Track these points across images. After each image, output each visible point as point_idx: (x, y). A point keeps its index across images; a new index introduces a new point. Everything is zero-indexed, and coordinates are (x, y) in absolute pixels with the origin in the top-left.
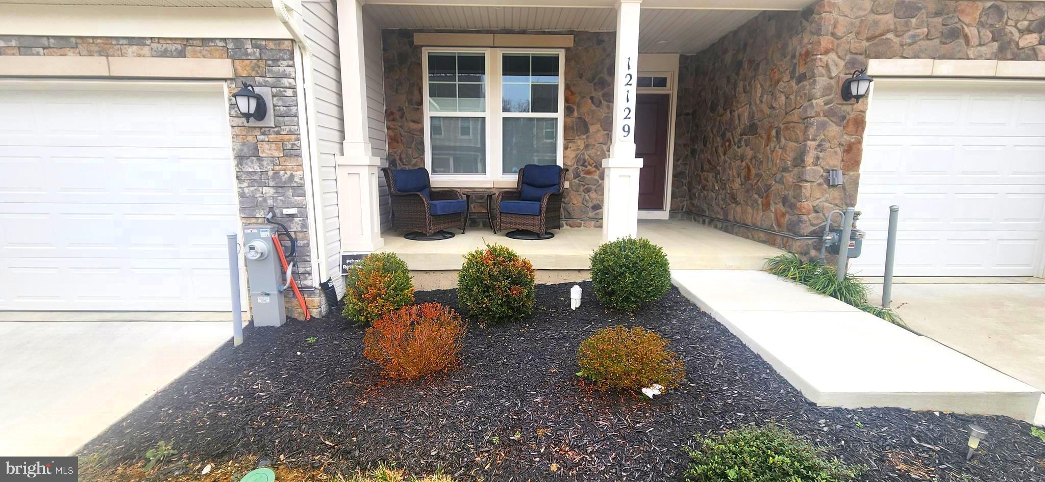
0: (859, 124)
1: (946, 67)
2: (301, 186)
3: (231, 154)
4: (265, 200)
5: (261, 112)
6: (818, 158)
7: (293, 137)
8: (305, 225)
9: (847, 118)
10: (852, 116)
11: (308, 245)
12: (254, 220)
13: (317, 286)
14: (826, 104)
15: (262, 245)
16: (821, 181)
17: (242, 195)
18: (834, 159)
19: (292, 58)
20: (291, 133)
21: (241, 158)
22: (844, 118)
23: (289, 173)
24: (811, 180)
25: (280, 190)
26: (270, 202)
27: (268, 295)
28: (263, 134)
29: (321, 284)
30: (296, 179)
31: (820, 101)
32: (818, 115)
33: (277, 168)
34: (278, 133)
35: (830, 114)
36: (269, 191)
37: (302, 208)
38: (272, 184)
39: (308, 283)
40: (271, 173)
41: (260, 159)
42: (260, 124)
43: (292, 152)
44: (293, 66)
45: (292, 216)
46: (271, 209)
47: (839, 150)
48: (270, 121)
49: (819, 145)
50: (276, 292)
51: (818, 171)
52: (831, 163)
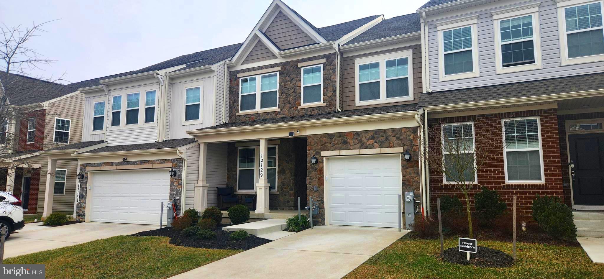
0: (321, 171)
1: (343, 152)
2: (181, 192)
3: (169, 184)
5: (175, 174)
6: (310, 182)
7: (181, 180)
8: (180, 202)
9: (317, 169)
10: (319, 169)
12: (171, 200)
14: (311, 165)
15: (170, 206)
16: (312, 189)
17: (170, 194)
18: (316, 182)
19: (182, 162)
20: (180, 179)
21: (171, 185)
22: (316, 169)
24: (309, 189)
26: (175, 196)
27: (169, 219)
28: (175, 180)
30: (180, 190)
31: (309, 165)
32: (309, 169)
33: (177, 187)
34: (178, 179)
35: (312, 168)
36: (175, 193)
37: (180, 197)
38: (176, 191)
40: (176, 189)
41: (174, 185)
42: (175, 177)
43: (180, 184)
44: (182, 164)
45: (178, 199)
47: (317, 180)
48: (177, 177)
49: (310, 178)
50: (171, 218)
51: (310, 187)
52: (314, 184)
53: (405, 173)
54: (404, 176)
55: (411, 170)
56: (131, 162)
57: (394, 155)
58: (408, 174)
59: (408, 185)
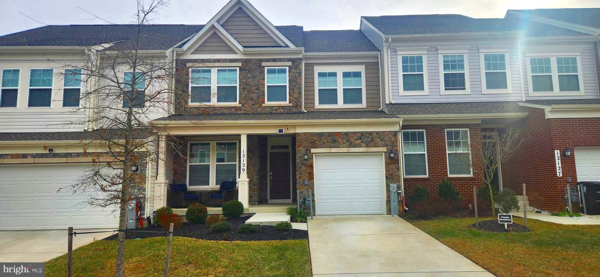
0: (311, 166)
1: (334, 150)
2: (145, 189)
4: (134, 193)
5: (137, 169)
6: (300, 177)
7: (144, 176)
8: (145, 200)
10: (309, 164)
11: (145, 206)
13: (146, 218)
14: (301, 161)
15: (133, 205)
16: (302, 183)
18: (306, 176)
19: (146, 156)
22: (306, 165)
23: (142, 185)
24: (299, 183)
25: (139, 190)
26: (136, 193)
27: (133, 219)
28: (137, 175)
29: (147, 217)
30: (144, 187)
31: (299, 161)
32: (298, 164)
33: (139, 184)
34: (140, 175)
35: (302, 164)
36: (136, 190)
39: (144, 217)
40: (137, 186)
41: (135, 182)
43: (143, 180)
44: (146, 158)
45: (141, 197)
46: (136, 195)
47: (307, 174)
49: (300, 173)
50: (135, 219)
51: (301, 181)
52: (305, 178)
53: (388, 169)
54: (387, 171)
55: (393, 166)
56: (60, 154)
57: (379, 153)
58: (391, 169)
59: (390, 178)
